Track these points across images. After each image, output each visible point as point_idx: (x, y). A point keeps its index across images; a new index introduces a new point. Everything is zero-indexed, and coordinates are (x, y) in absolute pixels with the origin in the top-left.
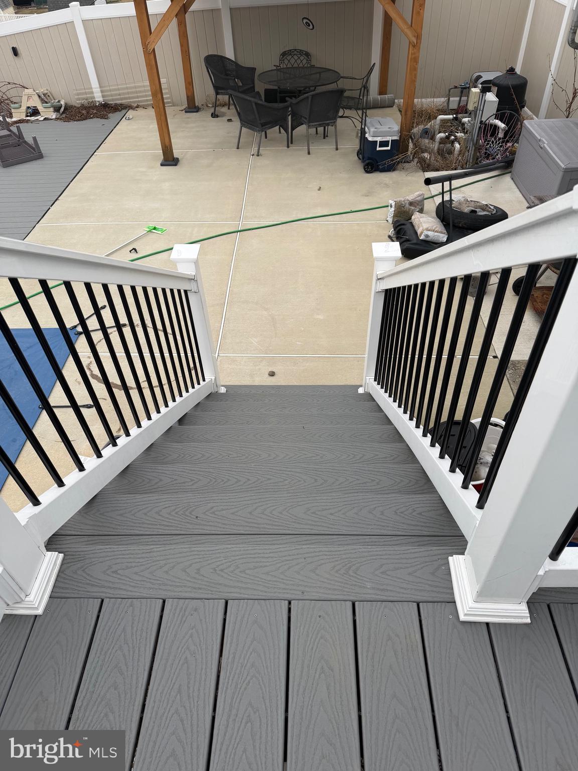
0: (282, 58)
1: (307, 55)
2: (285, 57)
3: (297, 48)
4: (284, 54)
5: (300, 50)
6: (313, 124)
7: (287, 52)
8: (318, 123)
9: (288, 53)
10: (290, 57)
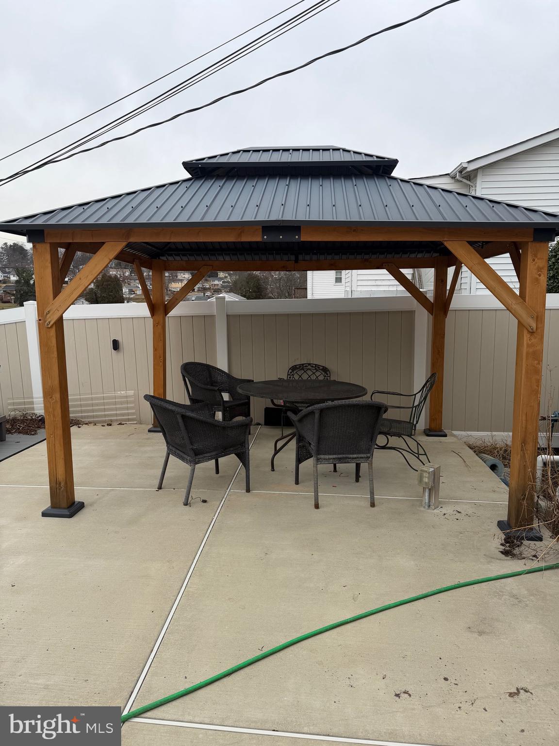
0: (291, 373)
1: (325, 370)
2: (295, 372)
3: (312, 363)
4: (294, 368)
5: (316, 365)
6: (327, 457)
7: (298, 366)
8: (334, 456)
9: (300, 367)
10: (303, 371)
